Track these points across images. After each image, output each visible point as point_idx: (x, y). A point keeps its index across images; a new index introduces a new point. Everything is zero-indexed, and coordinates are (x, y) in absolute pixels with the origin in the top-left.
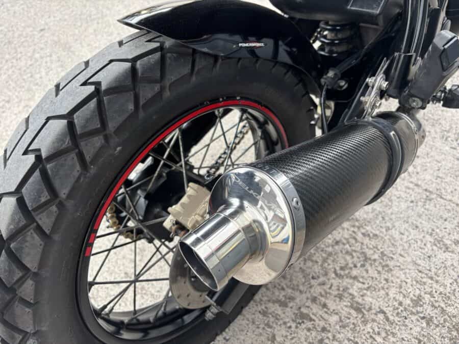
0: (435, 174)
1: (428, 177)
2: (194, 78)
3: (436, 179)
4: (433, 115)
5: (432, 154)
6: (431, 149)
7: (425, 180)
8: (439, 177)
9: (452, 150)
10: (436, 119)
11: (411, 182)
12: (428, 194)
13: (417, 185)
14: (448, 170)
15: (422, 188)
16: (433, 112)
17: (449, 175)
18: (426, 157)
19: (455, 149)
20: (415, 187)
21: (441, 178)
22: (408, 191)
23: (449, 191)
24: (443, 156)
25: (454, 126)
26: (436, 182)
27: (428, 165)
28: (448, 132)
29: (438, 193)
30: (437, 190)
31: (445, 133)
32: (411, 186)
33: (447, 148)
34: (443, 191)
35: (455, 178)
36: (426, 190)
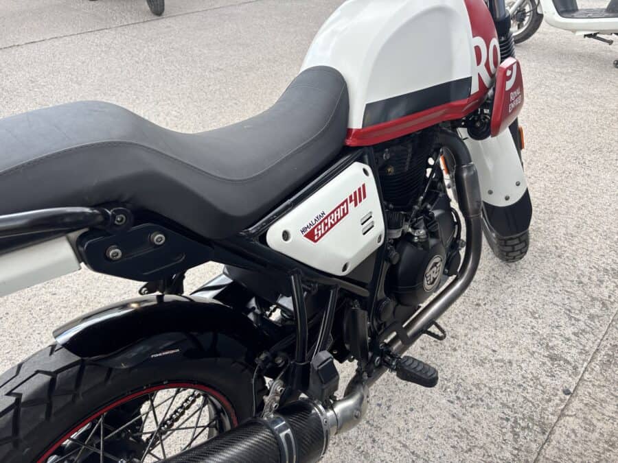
0: (426, 433)
1: (418, 437)
2: (109, 383)
3: (426, 440)
4: (436, 359)
5: (427, 407)
6: (428, 400)
7: (414, 440)
8: (429, 437)
9: (449, 404)
10: (439, 364)
11: (400, 442)
12: (414, 458)
13: (405, 446)
14: (441, 428)
15: (409, 449)
16: (437, 355)
17: (441, 435)
18: (420, 410)
19: (452, 402)
20: (403, 449)
21: (432, 439)
22: (394, 453)
23: (438, 456)
24: (438, 411)
25: (456, 375)
26: (426, 444)
27: (421, 420)
28: (449, 380)
29: (425, 458)
30: (425, 453)
31: (446, 382)
32: (398, 446)
33: (444, 401)
34: (431, 456)
35: (446, 439)
36: (413, 453)
